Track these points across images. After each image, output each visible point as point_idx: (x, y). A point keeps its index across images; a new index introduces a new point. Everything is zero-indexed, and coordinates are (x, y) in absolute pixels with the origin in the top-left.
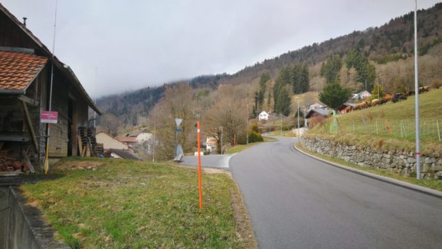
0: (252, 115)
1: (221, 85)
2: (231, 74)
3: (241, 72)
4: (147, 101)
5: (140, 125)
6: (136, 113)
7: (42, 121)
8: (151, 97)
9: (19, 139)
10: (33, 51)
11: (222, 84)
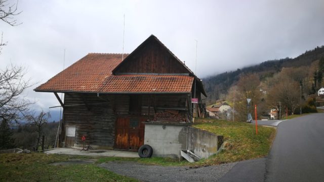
0: (312, 91)
1: (283, 68)
2: (293, 58)
3: (302, 56)
4: (225, 82)
5: (221, 100)
6: (218, 91)
7: (192, 102)
8: (228, 79)
9: (184, 109)
10: (188, 74)
11: (285, 67)
